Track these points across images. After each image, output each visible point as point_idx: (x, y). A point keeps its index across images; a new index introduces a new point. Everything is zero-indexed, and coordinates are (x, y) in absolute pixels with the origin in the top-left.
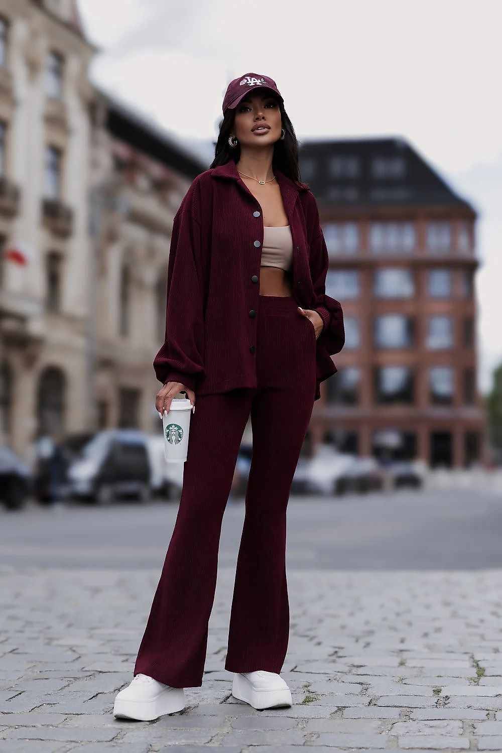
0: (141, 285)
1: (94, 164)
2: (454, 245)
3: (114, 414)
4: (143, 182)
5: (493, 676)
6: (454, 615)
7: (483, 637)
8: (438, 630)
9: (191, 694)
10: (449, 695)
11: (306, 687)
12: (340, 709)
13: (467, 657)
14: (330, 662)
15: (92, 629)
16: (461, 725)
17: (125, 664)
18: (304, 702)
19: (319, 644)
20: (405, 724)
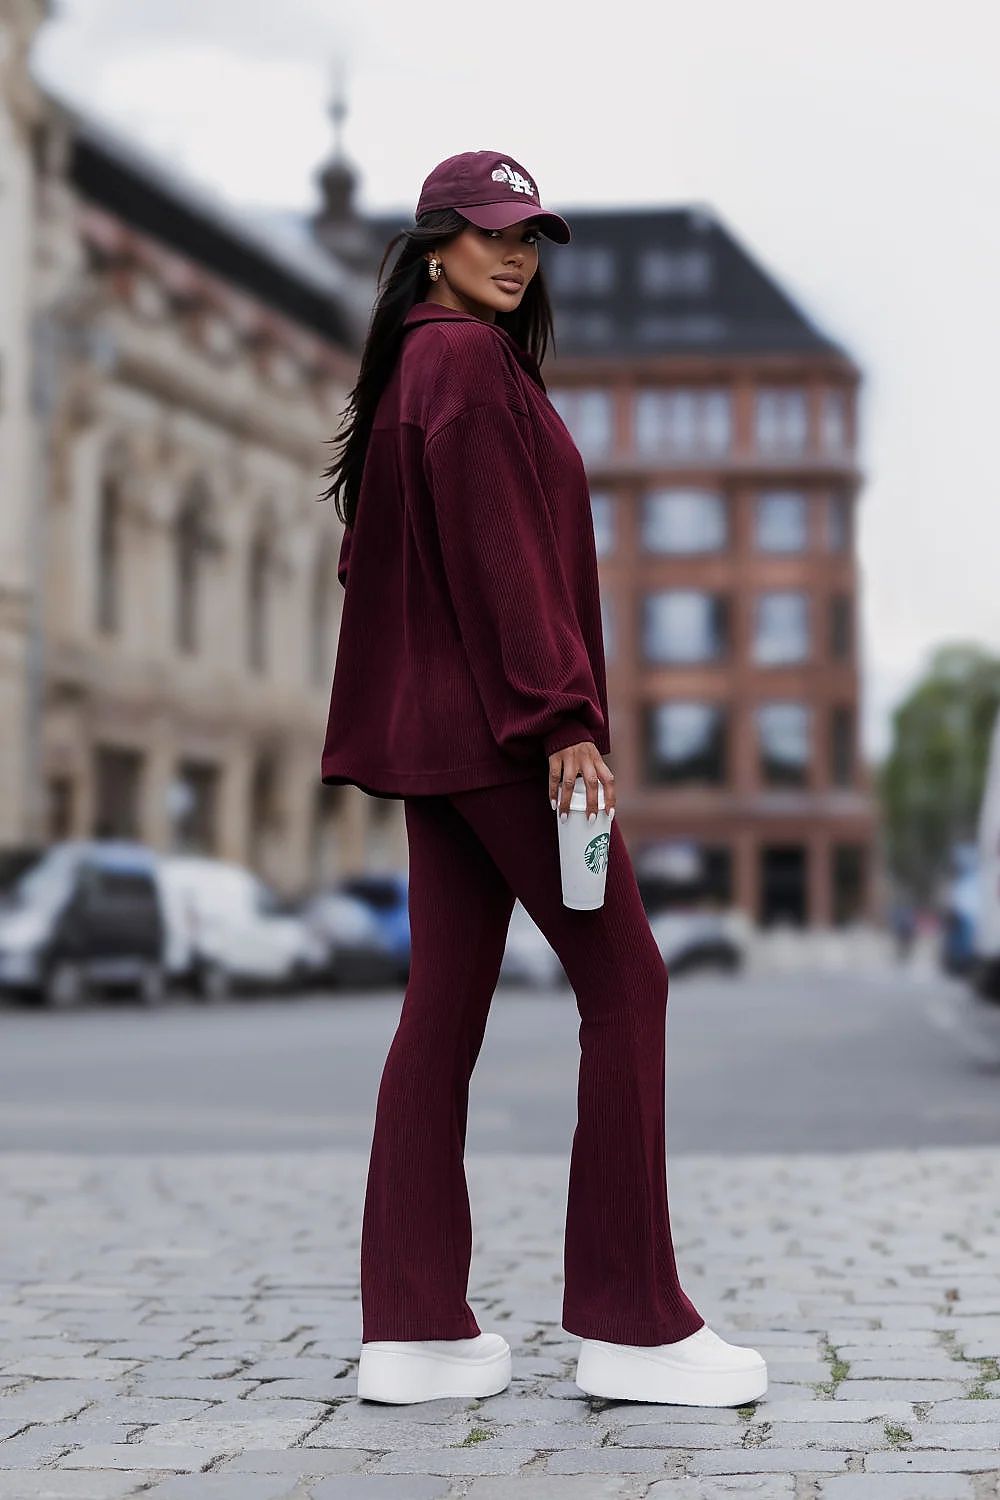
0: (144, 520)
1: (42, 258)
2: (812, 439)
3: (85, 806)
4: (148, 299)
5: (866, 1379)
6: (793, 1250)
7: (849, 1298)
8: (758, 1282)
9: (228, 1428)
10: (770, 1421)
11: (473, 1409)
12: (541, 1454)
13: (814, 1339)
14: (527, 1355)
15: (24, 1284)
16: (791, 1484)
17: (90, 1360)
18: (468, 1441)
19: (506, 1316)
20: (675, 1484)
